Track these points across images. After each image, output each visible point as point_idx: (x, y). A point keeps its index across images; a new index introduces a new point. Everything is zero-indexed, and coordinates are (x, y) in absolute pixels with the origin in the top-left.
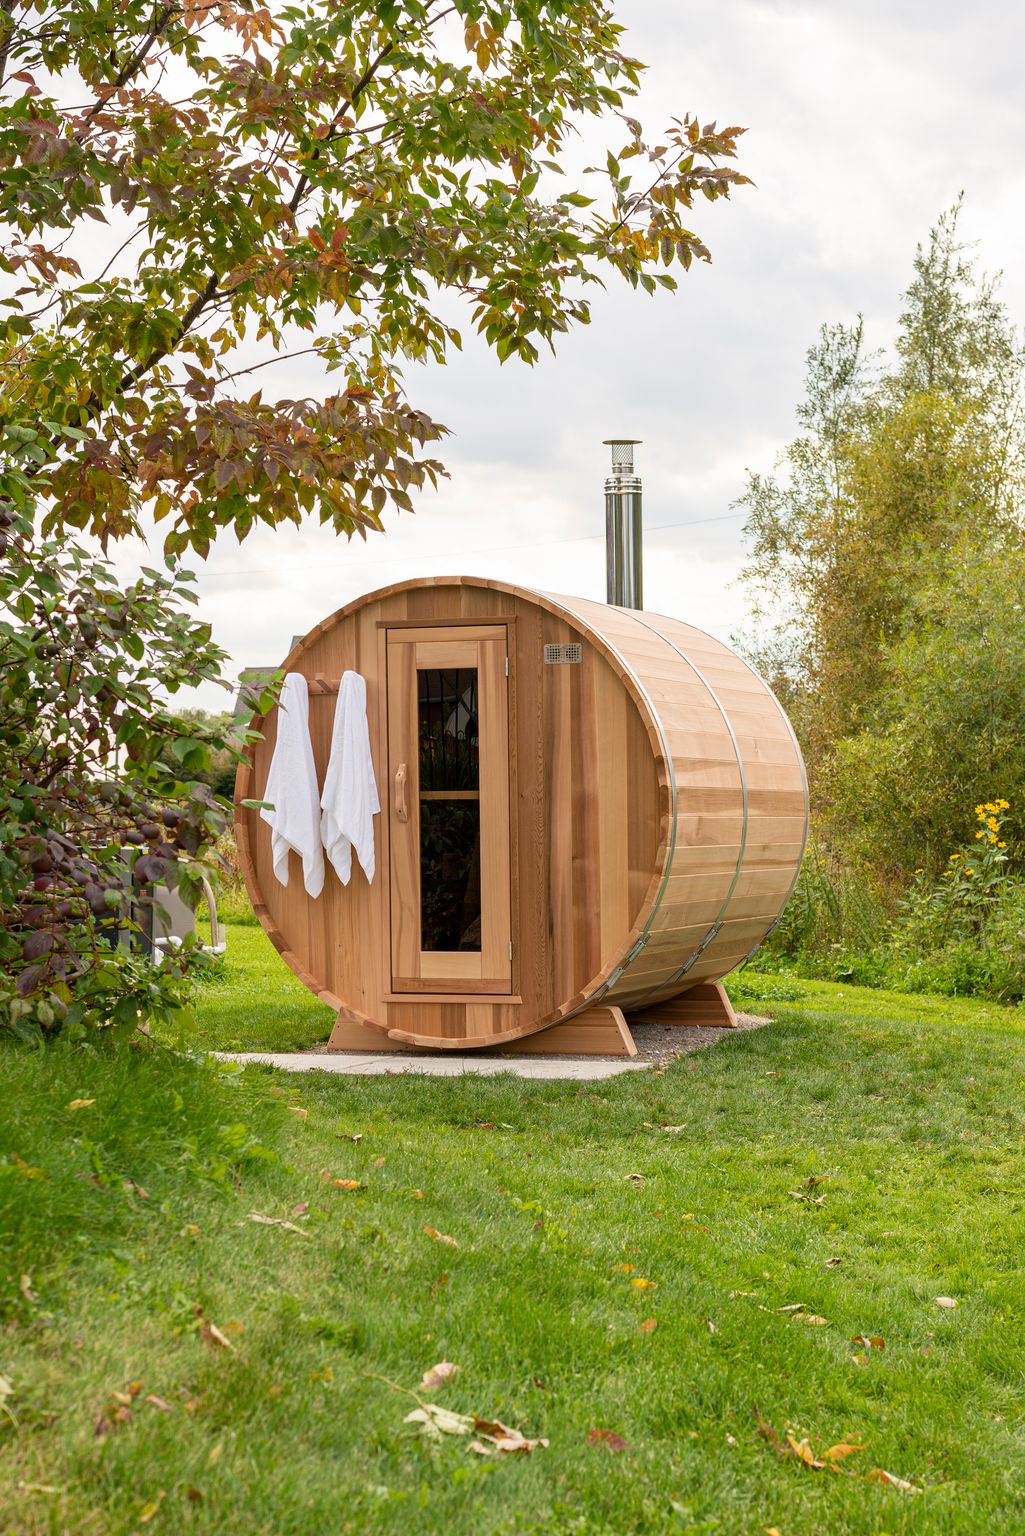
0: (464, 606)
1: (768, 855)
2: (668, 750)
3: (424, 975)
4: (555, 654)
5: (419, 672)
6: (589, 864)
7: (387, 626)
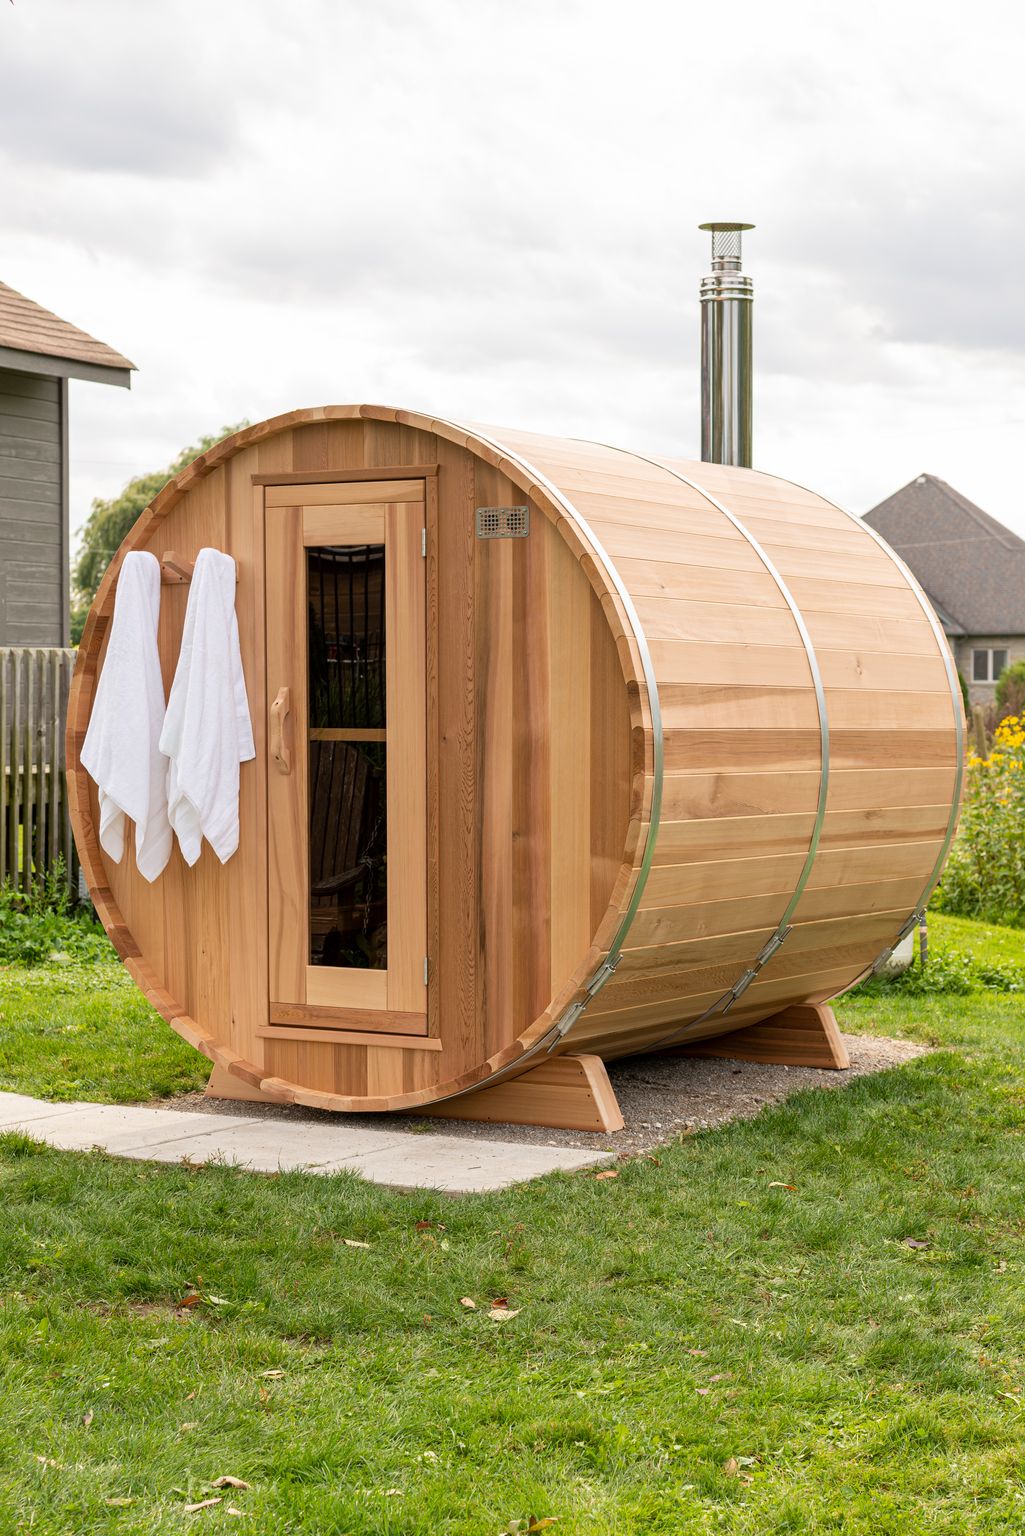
0: (368, 451)
1: (876, 824)
2: (648, 671)
3: (311, 1001)
4: (491, 522)
5: (309, 550)
6: (536, 843)
7: (266, 482)
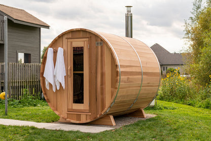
0: (81, 34)
1: (149, 85)
2: (119, 63)
3: (73, 108)
4: (98, 44)
5: (73, 48)
